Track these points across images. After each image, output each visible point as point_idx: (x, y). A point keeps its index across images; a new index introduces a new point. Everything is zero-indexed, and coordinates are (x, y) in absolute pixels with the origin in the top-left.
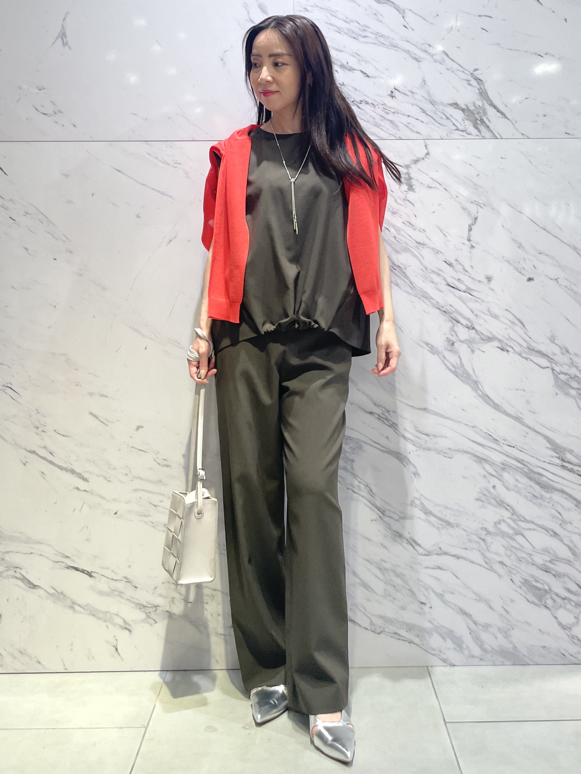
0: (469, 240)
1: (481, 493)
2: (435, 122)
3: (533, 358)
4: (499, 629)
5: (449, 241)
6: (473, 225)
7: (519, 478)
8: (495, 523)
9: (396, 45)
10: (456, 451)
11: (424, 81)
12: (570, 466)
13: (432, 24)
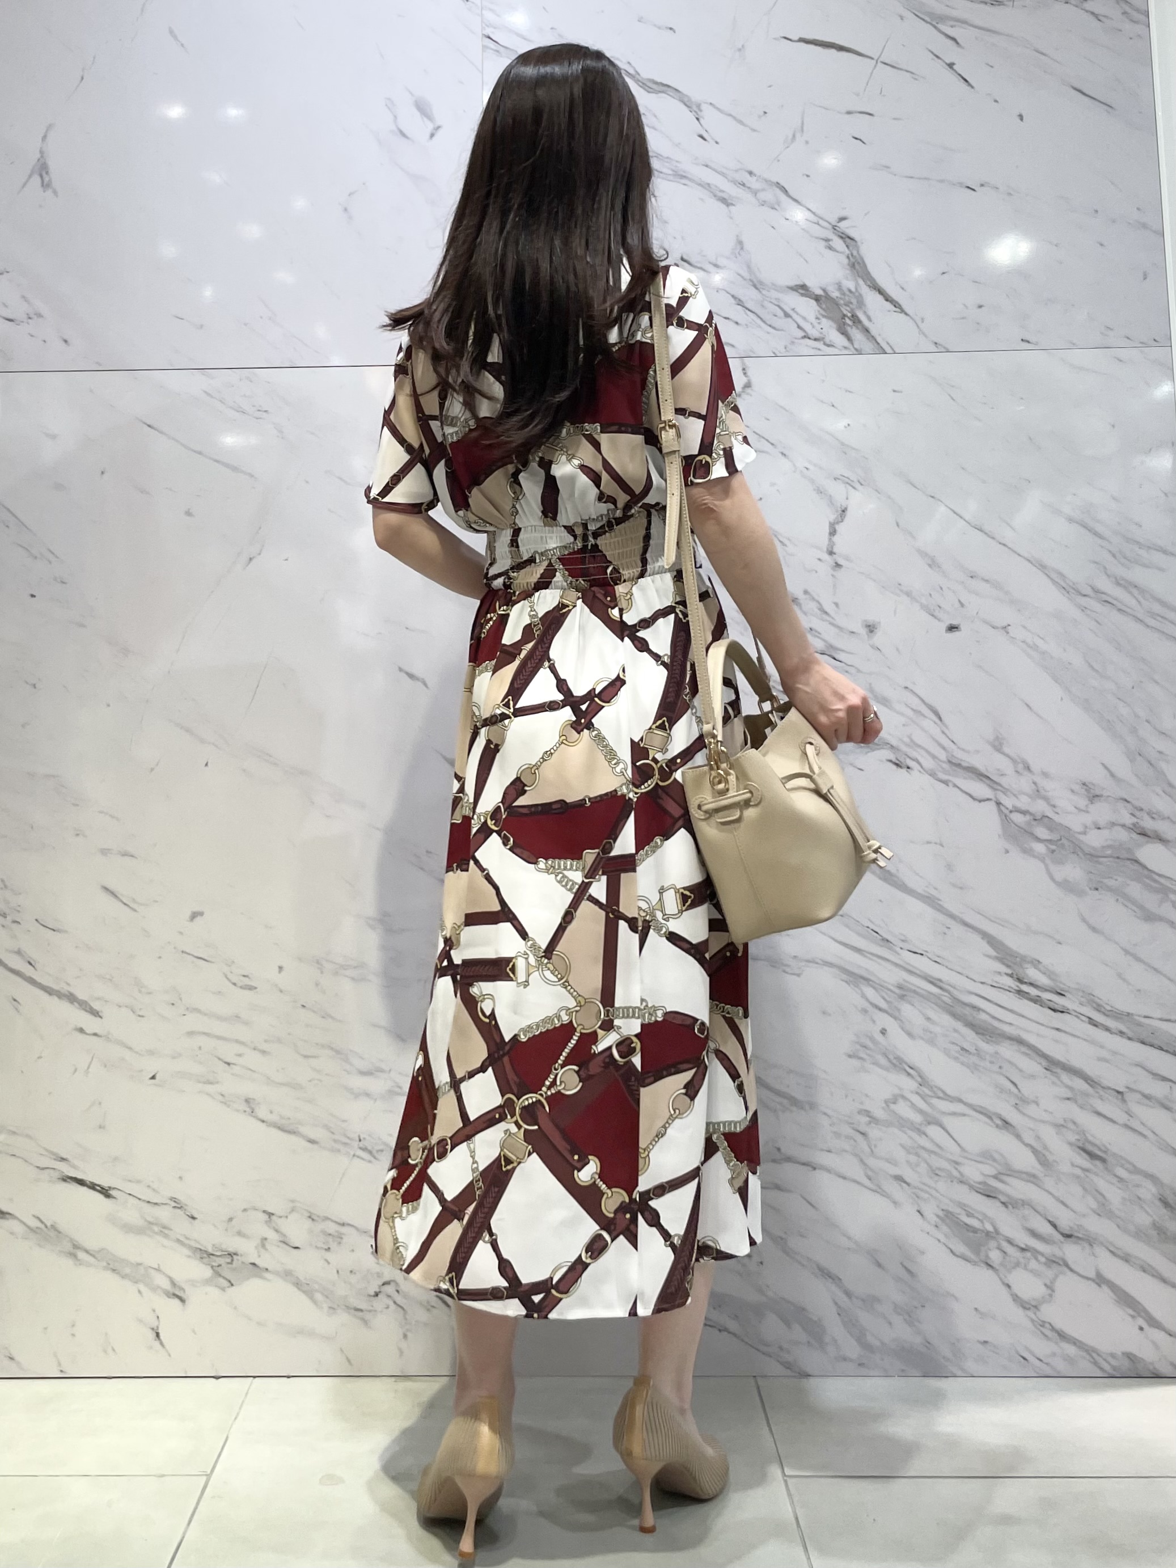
0: (831, 553)
1: (857, 1043)
2: (762, 324)
3: (959, 782)
4: (897, 1309)
5: (792, 555)
6: (838, 523)
7: (931, 1014)
8: (886, 1102)
9: (684, 174)
10: (808, 961)
11: (740, 243)
12: (1033, 992)
13: (754, 130)
